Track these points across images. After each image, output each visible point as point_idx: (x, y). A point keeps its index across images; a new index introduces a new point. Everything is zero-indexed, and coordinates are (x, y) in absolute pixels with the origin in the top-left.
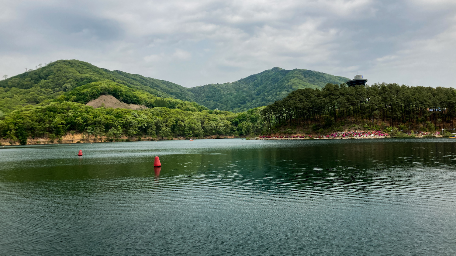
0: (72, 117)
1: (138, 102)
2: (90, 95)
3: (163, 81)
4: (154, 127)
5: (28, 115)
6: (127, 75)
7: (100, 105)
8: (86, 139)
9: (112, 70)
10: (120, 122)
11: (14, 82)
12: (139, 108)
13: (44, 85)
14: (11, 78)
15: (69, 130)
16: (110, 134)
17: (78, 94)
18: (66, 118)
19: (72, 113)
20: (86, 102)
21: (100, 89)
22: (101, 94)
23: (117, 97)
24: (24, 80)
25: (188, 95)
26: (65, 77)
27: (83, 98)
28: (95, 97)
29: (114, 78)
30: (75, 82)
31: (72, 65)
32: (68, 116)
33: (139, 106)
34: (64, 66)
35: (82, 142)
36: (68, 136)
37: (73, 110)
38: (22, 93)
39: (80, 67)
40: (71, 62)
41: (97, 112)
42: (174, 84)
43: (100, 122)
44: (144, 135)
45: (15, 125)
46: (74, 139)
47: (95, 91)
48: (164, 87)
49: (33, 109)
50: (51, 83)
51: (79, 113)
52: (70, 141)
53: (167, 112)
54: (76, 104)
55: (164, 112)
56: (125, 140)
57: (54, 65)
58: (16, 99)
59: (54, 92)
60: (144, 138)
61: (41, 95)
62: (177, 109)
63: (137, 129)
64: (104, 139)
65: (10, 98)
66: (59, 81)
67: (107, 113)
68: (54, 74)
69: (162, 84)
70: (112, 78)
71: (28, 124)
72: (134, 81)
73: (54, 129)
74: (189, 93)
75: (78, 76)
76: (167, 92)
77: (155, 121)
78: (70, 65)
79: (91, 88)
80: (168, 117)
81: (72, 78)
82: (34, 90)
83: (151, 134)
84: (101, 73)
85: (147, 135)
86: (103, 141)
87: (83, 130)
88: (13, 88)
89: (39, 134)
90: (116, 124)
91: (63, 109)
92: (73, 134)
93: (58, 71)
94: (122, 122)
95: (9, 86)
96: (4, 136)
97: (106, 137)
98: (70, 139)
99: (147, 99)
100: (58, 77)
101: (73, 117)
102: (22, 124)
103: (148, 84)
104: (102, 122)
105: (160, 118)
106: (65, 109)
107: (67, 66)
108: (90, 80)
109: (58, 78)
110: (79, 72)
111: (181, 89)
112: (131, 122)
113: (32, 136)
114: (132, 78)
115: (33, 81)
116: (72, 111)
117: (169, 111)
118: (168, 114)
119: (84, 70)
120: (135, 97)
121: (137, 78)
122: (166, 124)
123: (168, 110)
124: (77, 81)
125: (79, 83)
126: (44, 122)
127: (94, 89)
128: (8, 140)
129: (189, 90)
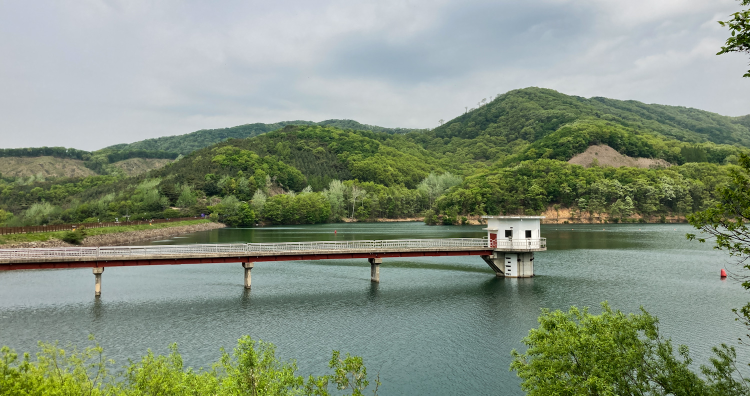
0: (554, 184)
1: (651, 153)
2: (573, 146)
3: (681, 107)
4: (689, 198)
5: (496, 181)
6: (614, 104)
7: (591, 161)
8: (577, 217)
9: (588, 97)
10: (628, 191)
11: (453, 129)
12: (654, 164)
13: (494, 131)
14: (449, 124)
15: (552, 202)
16: (614, 211)
17: (555, 145)
18: (545, 185)
19: (554, 177)
20: (568, 157)
21: (588, 136)
22: (591, 143)
23: (616, 147)
24: (467, 126)
25: (735, 130)
26: (523, 116)
27: (563, 152)
28: (581, 150)
29: (599, 112)
30: (539, 124)
31: (531, 97)
32: (548, 182)
33: (653, 161)
34: (520, 100)
35: (570, 222)
36: (550, 212)
37: (555, 172)
38: (466, 144)
39: (542, 99)
40: (529, 91)
41: (590, 175)
42: (703, 112)
43: (596, 191)
44: (670, 213)
45: (483, 197)
46: (559, 218)
47: (581, 139)
48: (684, 118)
49: (500, 172)
50: (504, 127)
51: (563, 177)
52: (553, 220)
53: (710, 170)
54: (557, 163)
55: (705, 171)
56: (638, 220)
57: (504, 99)
58: (460, 153)
59: (509, 142)
60: (670, 218)
61: (491, 147)
62: (730, 165)
63: (658, 202)
64: (604, 218)
65: (452, 152)
66: (516, 124)
67: (606, 176)
68: (507, 114)
69: (679, 114)
70: (595, 112)
71: (497, 194)
72: (627, 114)
73: (530, 202)
74: (736, 127)
75: (542, 114)
76: (691, 128)
77: (689, 187)
78: (527, 96)
79: (573, 135)
80: (714, 180)
81: (534, 117)
82: (481, 139)
83: (684, 211)
84: (576, 106)
85: (675, 211)
86: (603, 222)
87: (571, 203)
88: (454, 138)
89: (511, 209)
90: (622, 193)
91: (539, 171)
92: (556, 209)
93: (512, 108)
94: (632, 189)
95: (447, 135)
96: (471, 212)
97: (606, 214)
98: (552, 217)
99: (666, 148)
100: (512, 117)
101: (556, 183)
102: (491, 194)
103: (653, 115)
104: (600, 191)
105: (698, 183)
106: (543, 171)
107: (524, 99)
108: (563, 120)
109: (513, 119)
110: (543, 107)
111: (718, 121)
112: (647, 191)
113: (503, 211)
114: (623, 109)
115: (478, 127)
116: (553, 173)
117: (715, 169)
118: (714, 175)
119: (549, 103)
120: (646, 145)
121: (633, 107)
122: (712, 194)
123: (713, 168)
124: (542, 121)
125: (545, 124)
126: (517, 192)
127: (579, 136)
128: (477, 216)
129: (735, 121)
